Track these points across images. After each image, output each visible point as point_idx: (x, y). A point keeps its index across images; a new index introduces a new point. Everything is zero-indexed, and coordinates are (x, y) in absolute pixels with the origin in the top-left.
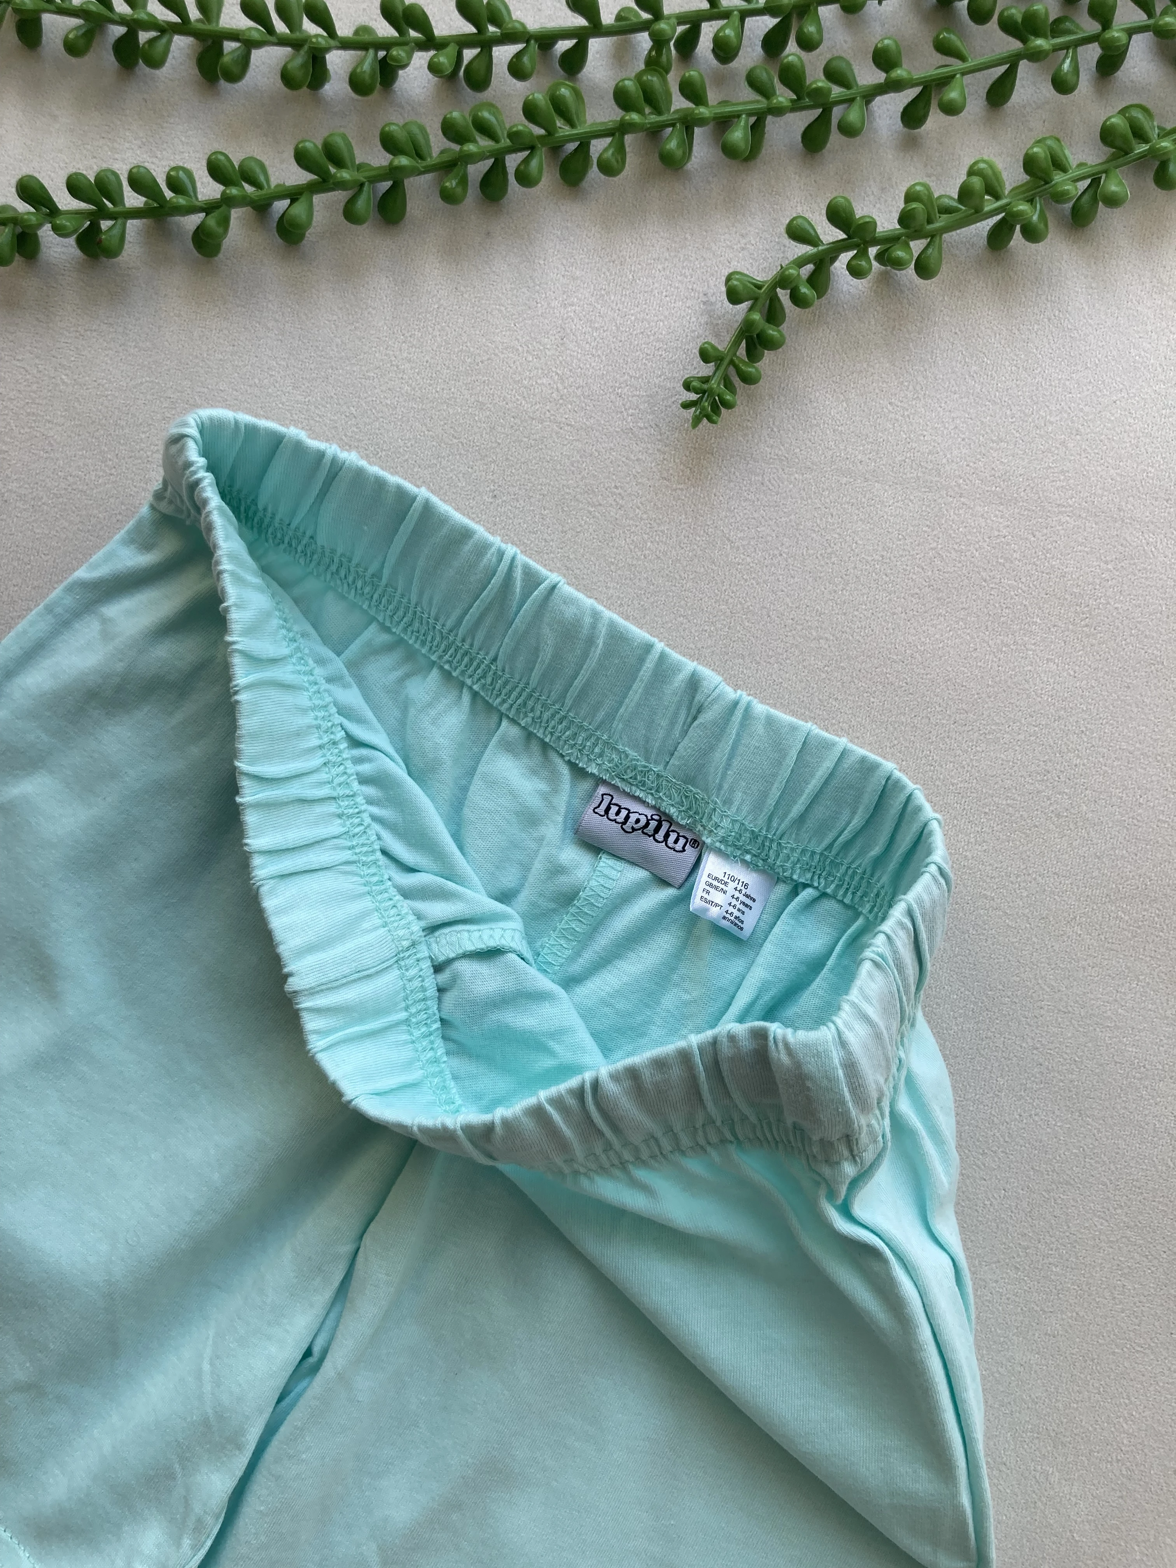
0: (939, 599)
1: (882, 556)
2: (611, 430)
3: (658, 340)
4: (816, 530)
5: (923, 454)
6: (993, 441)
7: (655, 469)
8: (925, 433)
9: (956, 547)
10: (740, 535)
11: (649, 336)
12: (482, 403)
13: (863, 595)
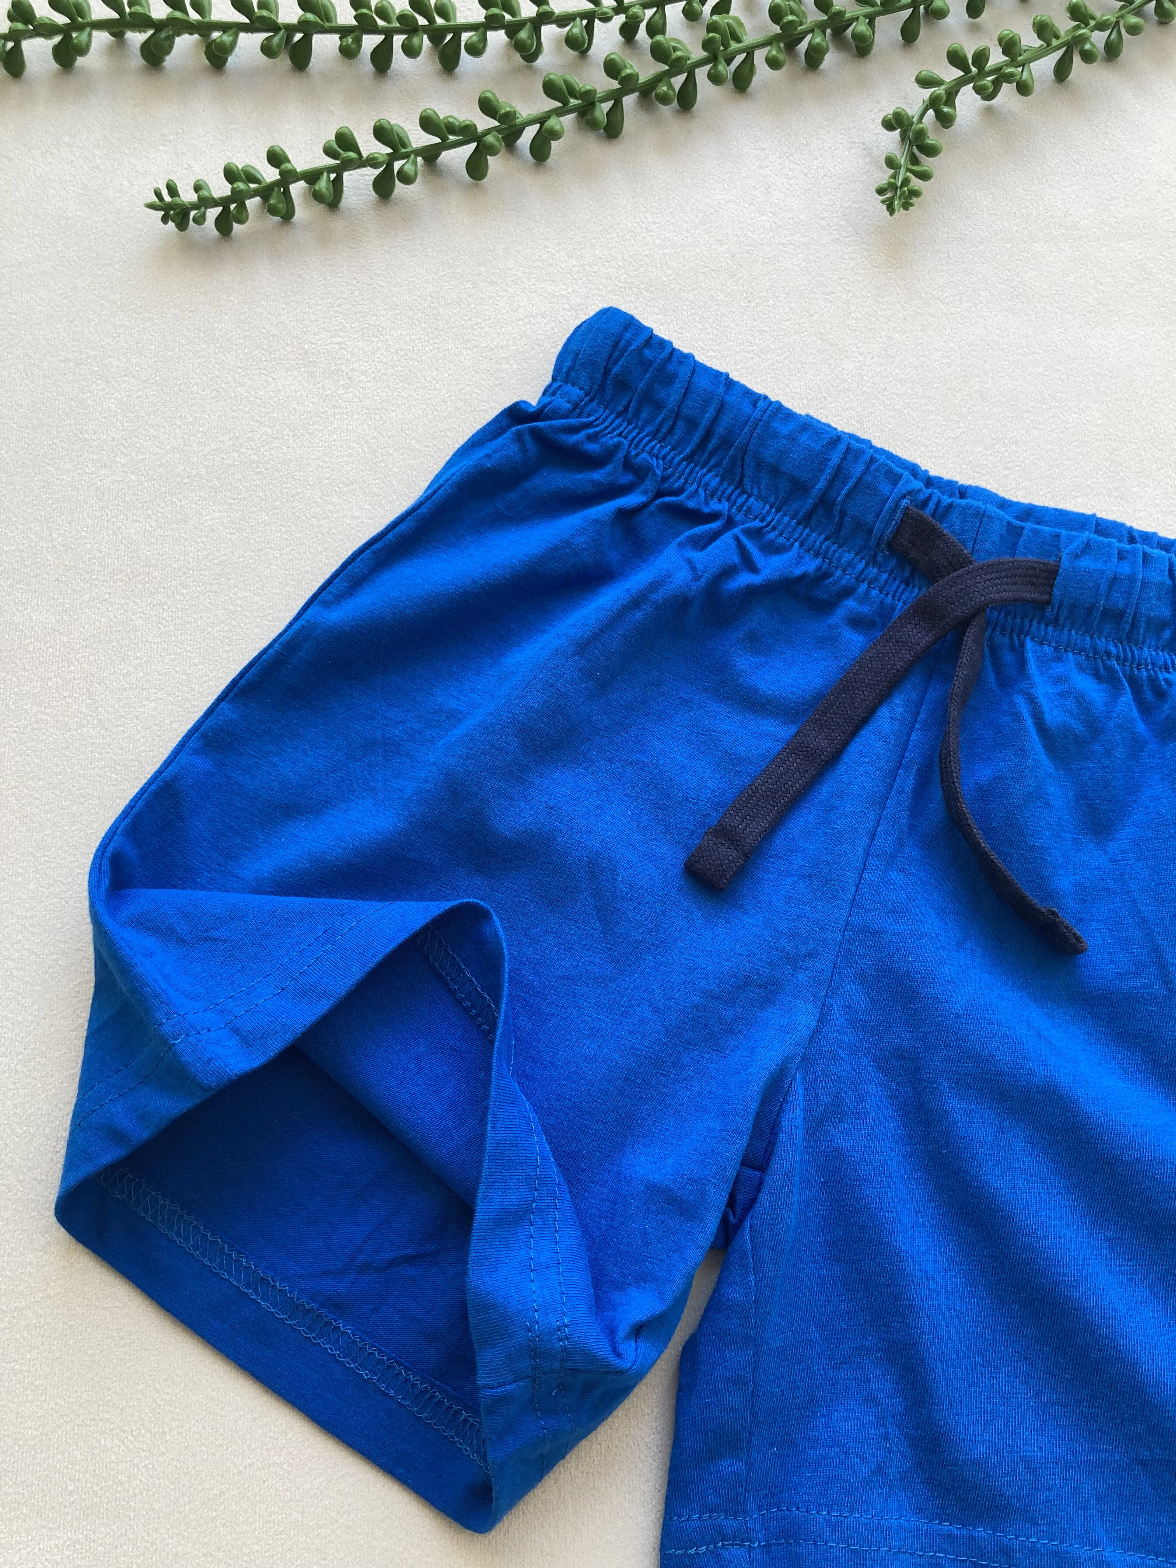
0: (1110, 311)
1: (1057, 291)
2: (823, 242)
3: (839, 178)
4: (1001, 281)
5: (1060, 217)
6: (1107, 200)
7: (865, 262)
8: (1056, 204)
9: (1108, 274)
10: (946, 294)
11: (831, 177)
12: (720, 240)
13: (1052, 318)
